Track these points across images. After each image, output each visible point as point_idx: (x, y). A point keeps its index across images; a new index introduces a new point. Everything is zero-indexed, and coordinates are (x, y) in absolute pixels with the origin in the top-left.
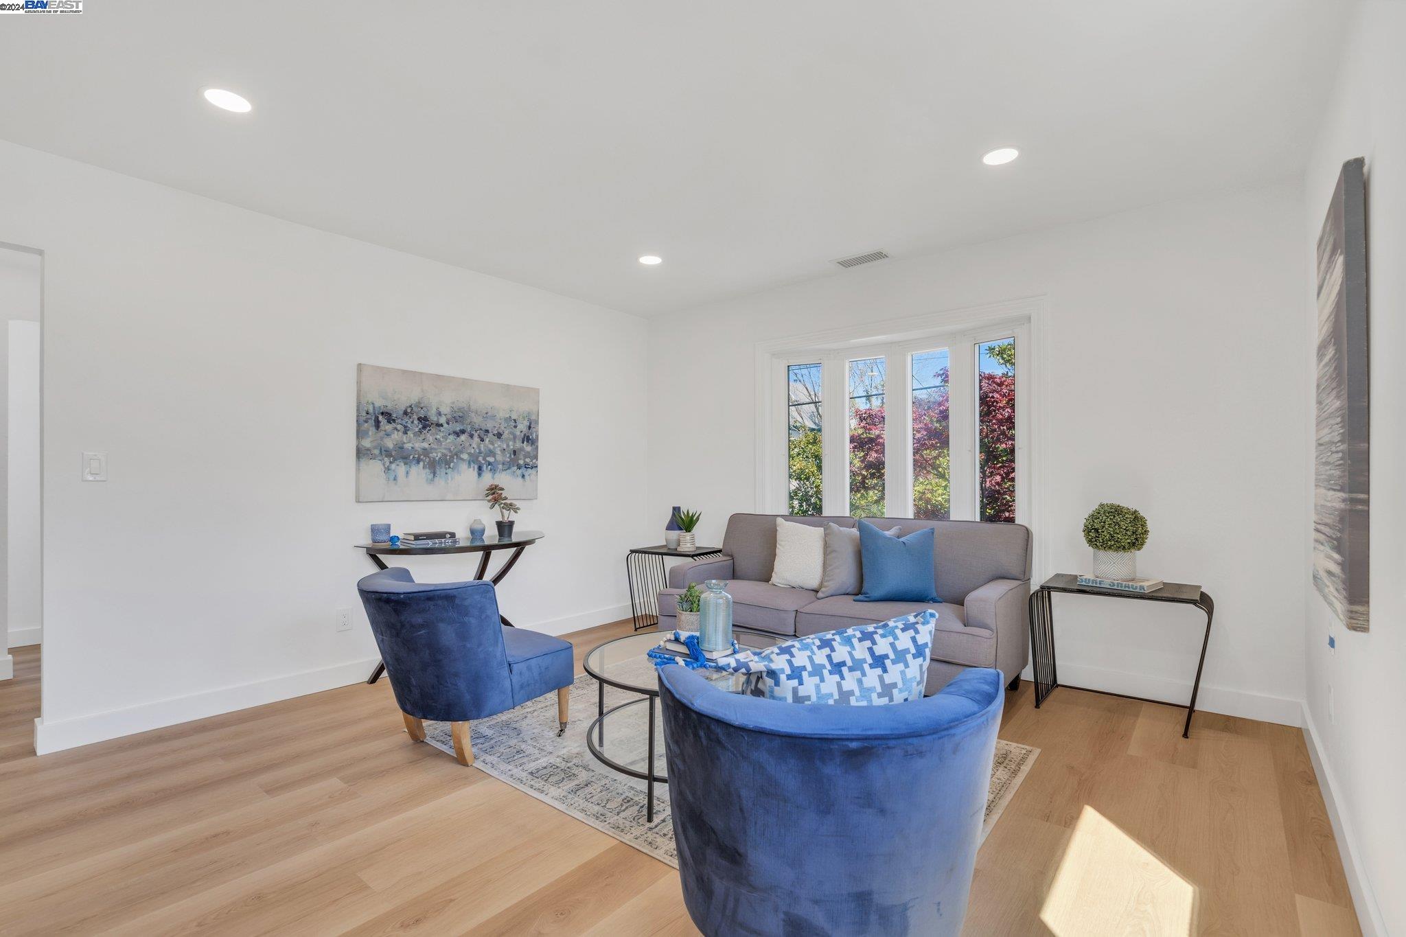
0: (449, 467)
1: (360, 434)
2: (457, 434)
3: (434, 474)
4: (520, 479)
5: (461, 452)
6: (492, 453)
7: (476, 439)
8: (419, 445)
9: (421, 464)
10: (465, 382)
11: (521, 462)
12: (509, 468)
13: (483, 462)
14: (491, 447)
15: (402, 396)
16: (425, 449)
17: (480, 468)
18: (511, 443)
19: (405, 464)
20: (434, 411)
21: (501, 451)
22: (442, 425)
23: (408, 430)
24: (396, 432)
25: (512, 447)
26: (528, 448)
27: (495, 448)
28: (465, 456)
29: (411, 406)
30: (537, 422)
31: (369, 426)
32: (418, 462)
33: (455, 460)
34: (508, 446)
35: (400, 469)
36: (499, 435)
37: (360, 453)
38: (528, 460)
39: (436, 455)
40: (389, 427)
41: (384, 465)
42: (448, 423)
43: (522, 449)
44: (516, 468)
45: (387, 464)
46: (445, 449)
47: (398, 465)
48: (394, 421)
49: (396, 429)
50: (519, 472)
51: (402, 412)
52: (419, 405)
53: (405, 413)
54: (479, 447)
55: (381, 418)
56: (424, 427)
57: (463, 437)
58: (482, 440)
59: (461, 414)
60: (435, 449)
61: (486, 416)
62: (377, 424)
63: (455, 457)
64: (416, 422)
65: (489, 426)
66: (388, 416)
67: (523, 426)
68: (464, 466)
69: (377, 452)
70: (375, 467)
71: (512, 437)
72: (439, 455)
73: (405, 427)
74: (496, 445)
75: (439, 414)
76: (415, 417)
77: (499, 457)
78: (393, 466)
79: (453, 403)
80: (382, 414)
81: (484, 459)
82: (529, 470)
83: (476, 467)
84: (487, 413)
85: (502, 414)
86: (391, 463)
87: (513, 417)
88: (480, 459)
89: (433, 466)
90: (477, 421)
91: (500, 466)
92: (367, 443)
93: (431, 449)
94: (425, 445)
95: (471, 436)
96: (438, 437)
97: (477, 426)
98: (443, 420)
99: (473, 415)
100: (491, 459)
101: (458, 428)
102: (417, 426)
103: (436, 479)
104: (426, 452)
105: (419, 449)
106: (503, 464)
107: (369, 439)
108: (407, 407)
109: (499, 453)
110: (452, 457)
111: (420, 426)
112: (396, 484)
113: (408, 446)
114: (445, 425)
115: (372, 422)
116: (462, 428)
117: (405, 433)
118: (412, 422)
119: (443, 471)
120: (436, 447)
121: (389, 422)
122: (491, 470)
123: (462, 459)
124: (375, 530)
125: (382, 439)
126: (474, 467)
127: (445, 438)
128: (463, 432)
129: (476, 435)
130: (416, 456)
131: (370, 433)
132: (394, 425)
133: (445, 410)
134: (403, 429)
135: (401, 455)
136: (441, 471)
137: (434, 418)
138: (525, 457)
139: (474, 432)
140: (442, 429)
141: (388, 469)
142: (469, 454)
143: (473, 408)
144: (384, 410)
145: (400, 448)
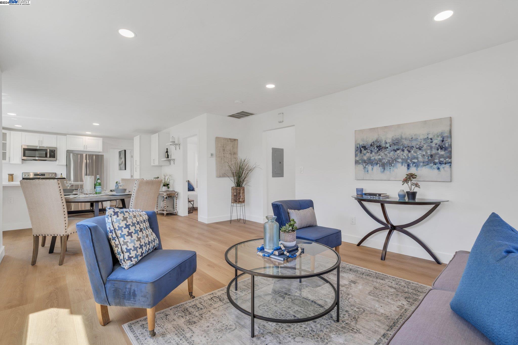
0: (392, 166)
1: (356, 155)
2: (395, 151)
3: (384, 169)
4: (436, 171)
5: (398, 158)
7: (406, 152)
8: (377, 157)
9: (378, 165)
11: (437, 161)
12: (428, 165)
13: (410, 162)
14: (415, 154)
15: (370, 139)
17: (408, 166)
18: (428, 151)
19: (372, 165)
20: (384, 142)
21: (421, 156)
22: (387, 148)
23: (372, 152)
24: (368, 153)
25: (429, 153)
26: (442, 153)
27: (417, 155)
28: (400, 160)
29: (373, 142)
32: (377, 164)
33: (394, 163)
34: (426, 153)
35: (370, 167)
37: (357, 162)
39: (385, 161)
40: (365, 152)
41: (363, 166)
42: (390, 146)
44: (433, 164)
45: (365, 166)
46: (389, 158)
47: (369, 166)
48: (367, 149)
49: (368, 152)
51: (370, 145)
52: (377, 141)
53: (371, 145)
55: (362, 149)
56: (379, 150)
57: (398, 152)
58: (409, 152)
59: (397, 141)
60: (384, 158)
62: (361, 150)
63: (394, 161)
64: (376, 148)
65: (414, 144)
66: (365, 148)
68: (399, 165)
69: (360, 161)
70: (361, 167)
71: (429, 148)
72: (386, 161)
73: (371, 151)
74: (418, 153)
75: (386, 143)
76: (375, 146)
77: (421, 159)
78: (367, 166)
79: (393, 137)
80: (362, 147)
81: (411, 161)
83: (406, 165)
84: (412, 138)
85: (422, 137)
86: (366, 165)
87: (430, 137)
90: (406, 143)
91: (422, 164)
92: (357, 159)
93: (383, 158)
94: (380, 157)
95: (403, 151)
96: (386, 153)
97: (406, 145)
98: (388, 145)
100: (416, 161)
101: (395, 148)
102: (376, 150)
103: (385, 171)
104: (380, 160)
105: (377, 159)
106: (423, 163)
107: (358, 157)
108: (372, 143)
109: (420, 157)
110: (393, 161)
111: (378, 150)
112: (368, 173)
113: (373, 158)
114: (389, 147)
115: (359, 151)
116: (398, 147)
118: (374, 148)
119: (389, 167)
120: (385, 157)
121: (365, 150)
122: (415, 166)
123: (398, 162)
124: (357, 190)
125: (362, 156)
126: (405, 165)
127: (389, 153)
128: (398, 149)
129: (406, 150)
130: (376, 162)
131: (358, 155)
132: (367, 151)
133: (389, 141)
134: (370, 152)
135: (370, 162)
136: (387, 168)
137: (384, 145)
138: (440, 158)
139: (404, 149)
140: (387, 149)
141: (365, 168)
142: (402, 159)
144: (363, 145)
145: (369, 159)
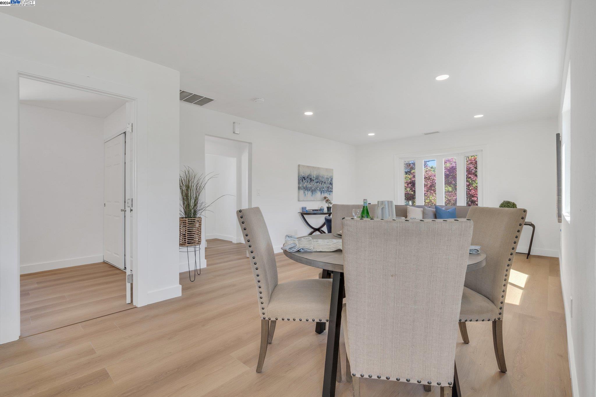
0: (315, 192)
1: (299, 183)
3: (313, 193)
4: (329, 195)
5: (318, 187)
6: (323, 188)
7: (321, 184)
10: (318, 168)
11: (329, 190)
14: (323, 186)
15: (307, 173)
16: (311, 187)
17: (321, 192)
20: (312, 177)
21: (325, 187)
26: (331, 186)
28: (318, 189)
29: (308, 175)
30: (333, 179)
31: (301, 181)
32: (310, 190)
33: (316, 190)
34: (327, 186)
35: (306, 192)
36: (325, 183)
37: (299, 188)
38: (331, 190)
39: (313, 188)
40: (304, 181)
43: (329, 187)
46: (315, 187)
48: (305, 179)
50: (329, 193)
52: (310, 175)
53: (307, 177)
54: (321, 186)
56: (311, 181)
57: (318, 183)
59: (318, 177)
61: (323, 177)
62: (302, 180)
64: (309, 180)
65: (323, 180)
67: (330, 180)
68: (318, 191)
69: (302, 188)
70: (302, 192)
71: (327, 183)
73: (307, 181)
76: (309, 178)
77: (325, 189)
79: (316, 174)
82: (331, 193)
85: (326, 177)
87: (328, 178)
88: (321, 189)
89: (312, 191)
92: (301, 186)
94: (311, 186)
95: (320, 183)
96: (313, 183)
97: (321, 180)
98: (314, 179)
99: (320, 177)
100: (323, 189)
103: (313, 195)
104: (311, 188)
106: (326, 191)
107: (301, 185)
112: (306, 196)
113: (308, 186)
115: (301, 180)
117: (307, 183)
120: (313, 186)
122: (324, 192)
124: (303, 208)
125: (303, 184)
127: (315, 184)
128: (318, 182)
131: (301, 183)
133: (315, 176)
135: (306, 189)
140: (314, 181)
141: (304, 192)
143: (320, 175)
144: (303, 177)
145: (306, 187)
